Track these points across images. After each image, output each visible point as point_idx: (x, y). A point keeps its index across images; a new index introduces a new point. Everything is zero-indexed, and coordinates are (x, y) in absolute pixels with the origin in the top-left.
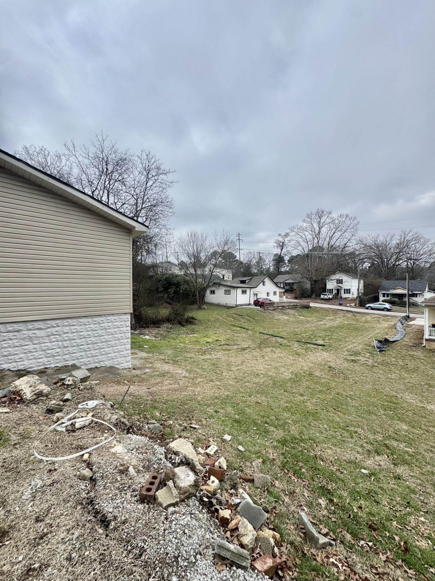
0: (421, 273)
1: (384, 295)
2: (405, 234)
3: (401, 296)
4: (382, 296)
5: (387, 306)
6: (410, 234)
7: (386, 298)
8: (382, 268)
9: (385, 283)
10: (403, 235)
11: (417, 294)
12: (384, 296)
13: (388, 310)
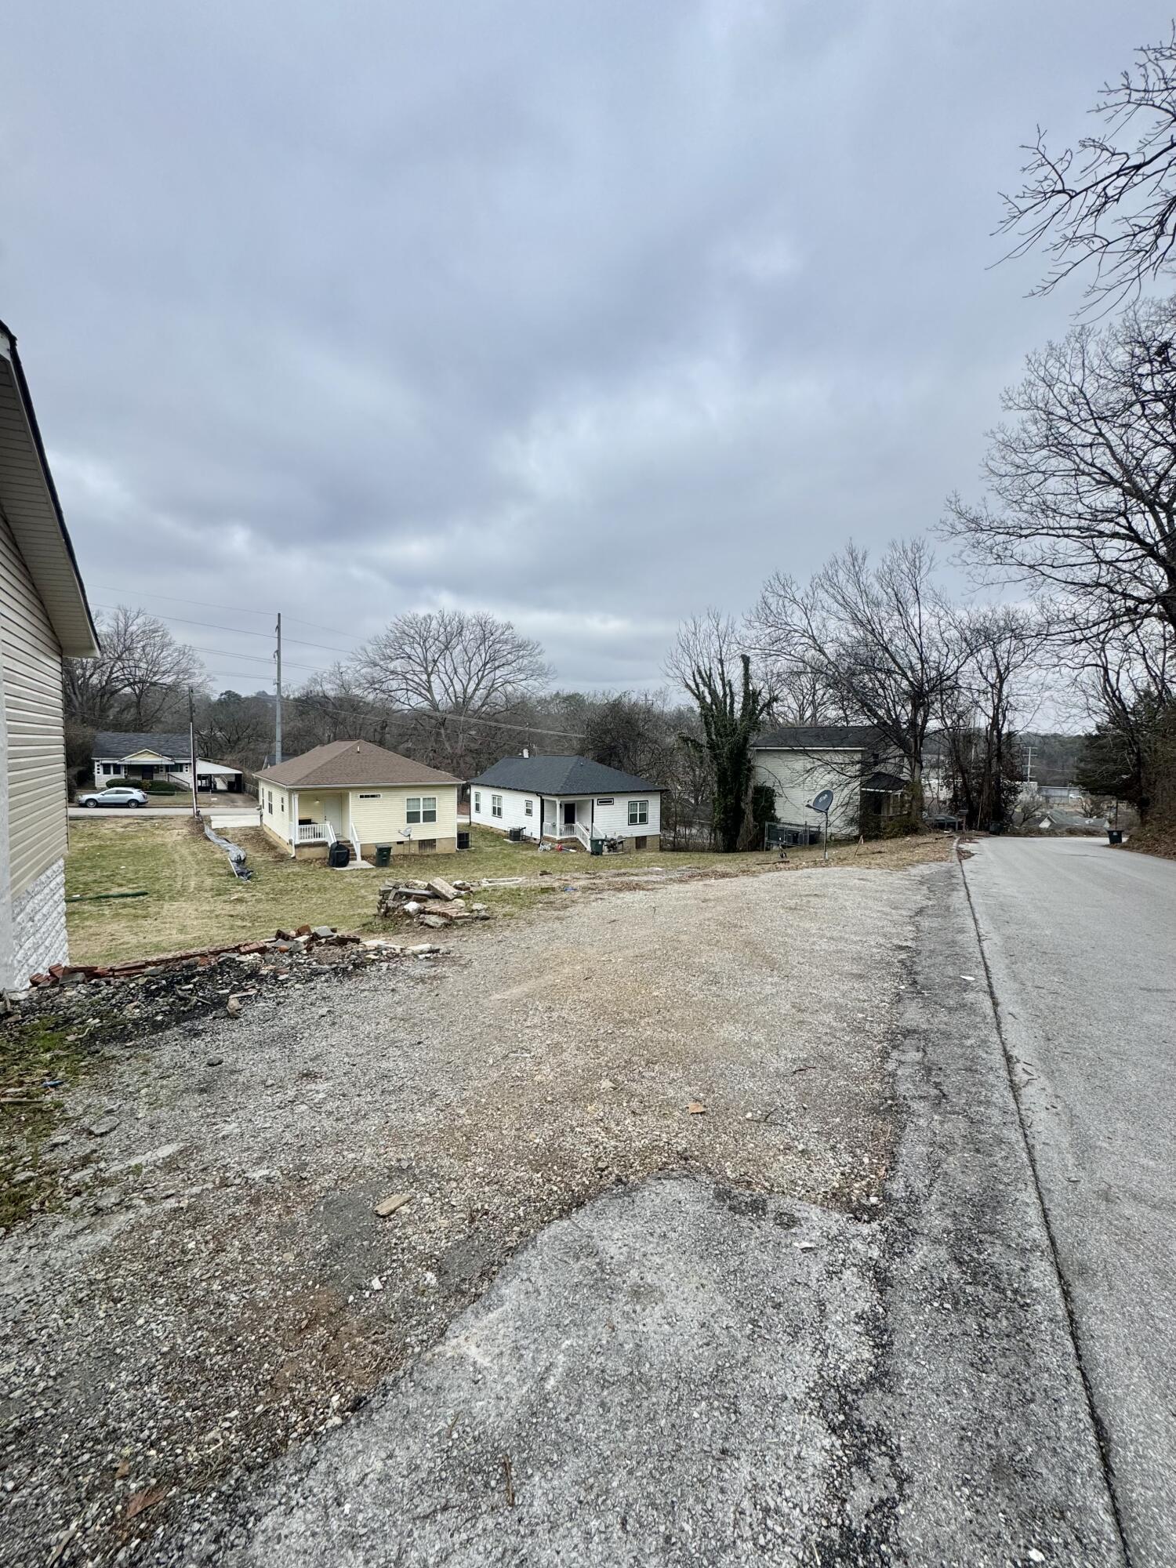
0: (159, 714)
1: (106, 769)
2: (127, 618)
3: (148, 770)
4: (101, 771)
5: (137, 794)
6: (140, 621)
7: (112, 776)
8: (73, 696)
9: (105, 737)
10: (121, 617)
11: (181, 765)
12: (107, 772)
13: (139, 805)
